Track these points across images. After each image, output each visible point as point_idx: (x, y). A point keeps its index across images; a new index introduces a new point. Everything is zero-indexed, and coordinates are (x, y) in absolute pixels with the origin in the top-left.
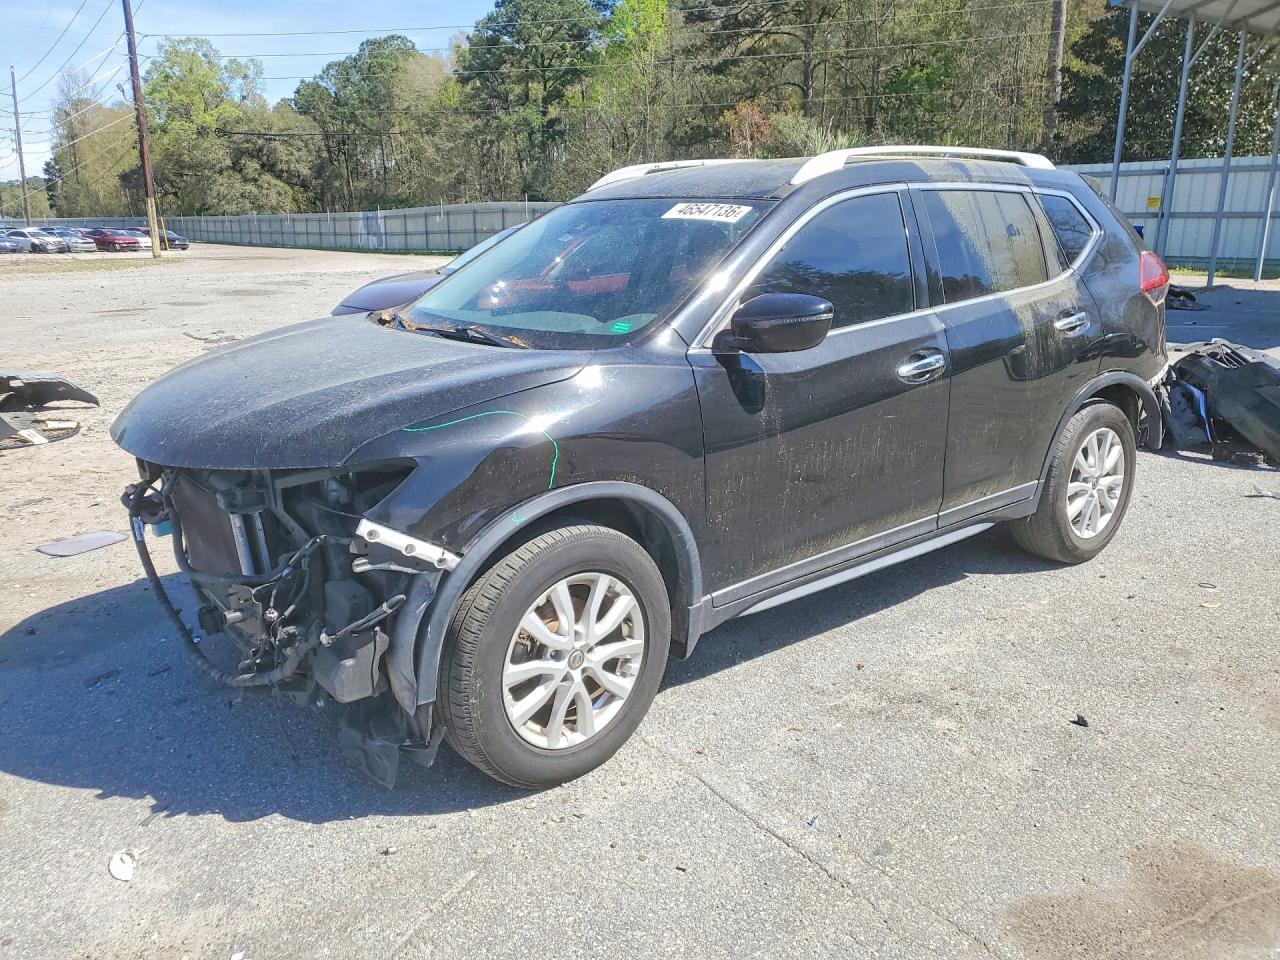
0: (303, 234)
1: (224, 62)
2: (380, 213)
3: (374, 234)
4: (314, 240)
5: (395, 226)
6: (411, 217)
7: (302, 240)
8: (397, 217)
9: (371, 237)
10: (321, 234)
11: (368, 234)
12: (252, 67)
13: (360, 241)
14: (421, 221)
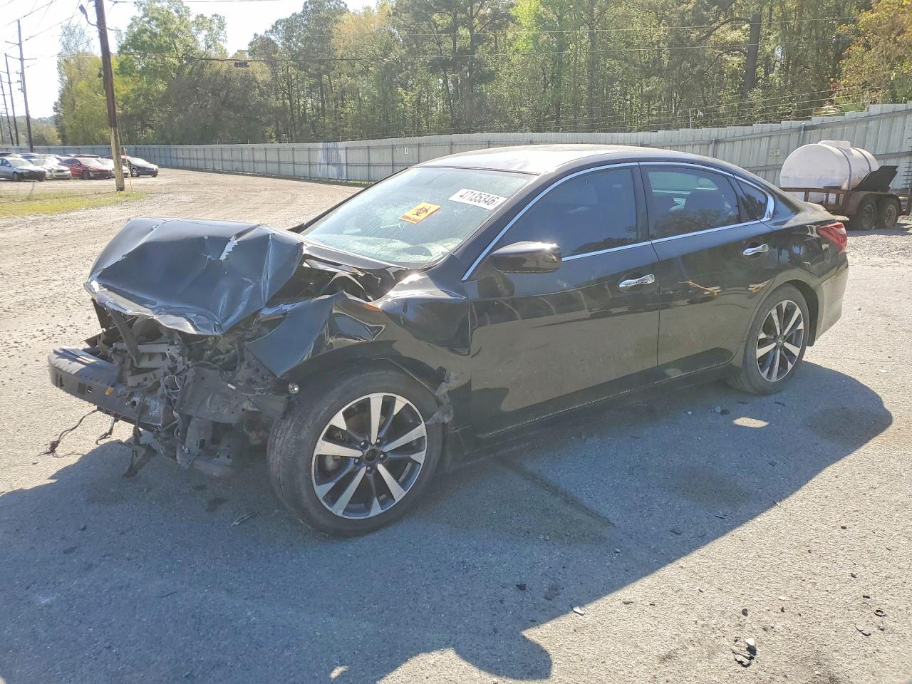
0: (262, 162)
1: (192, 18)
2: (342, 144)
3: (334, 165)
4: (273, 168)
5: (358, 157)
6: (374, 148)
7: (261, 168)
8: (359, 148)
9: (330, 166)
10: (279, 163)
11: (328, 164)
12: (216, 21)
13: (320, 171)
14: (387, 153)
